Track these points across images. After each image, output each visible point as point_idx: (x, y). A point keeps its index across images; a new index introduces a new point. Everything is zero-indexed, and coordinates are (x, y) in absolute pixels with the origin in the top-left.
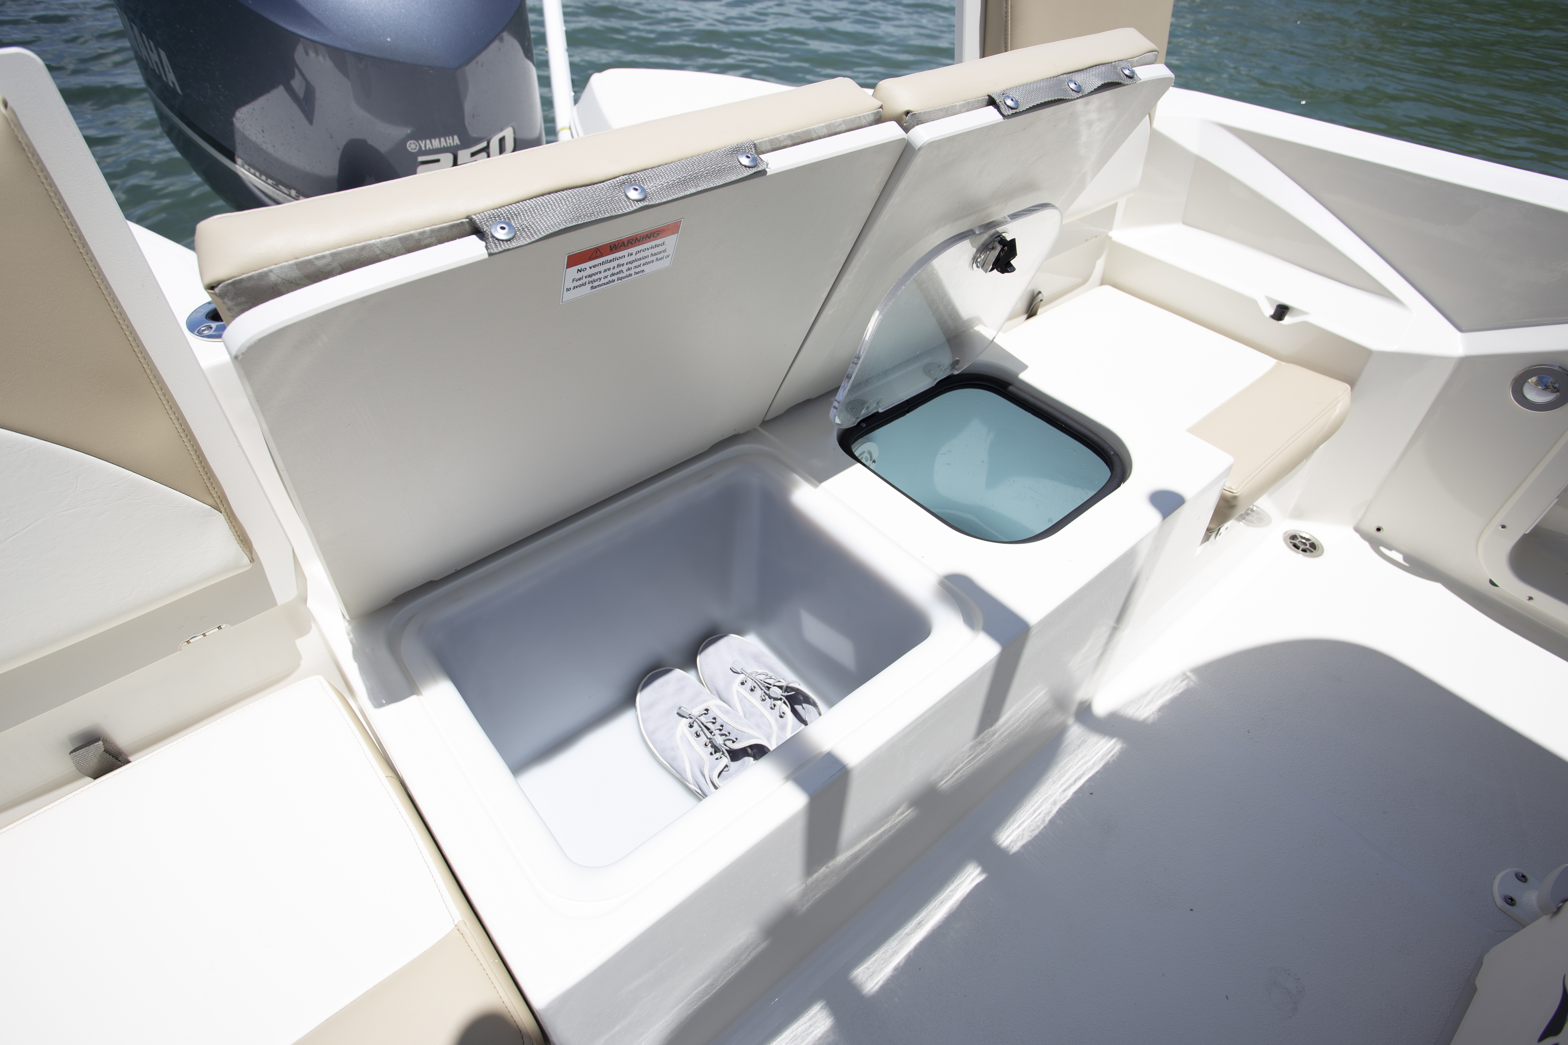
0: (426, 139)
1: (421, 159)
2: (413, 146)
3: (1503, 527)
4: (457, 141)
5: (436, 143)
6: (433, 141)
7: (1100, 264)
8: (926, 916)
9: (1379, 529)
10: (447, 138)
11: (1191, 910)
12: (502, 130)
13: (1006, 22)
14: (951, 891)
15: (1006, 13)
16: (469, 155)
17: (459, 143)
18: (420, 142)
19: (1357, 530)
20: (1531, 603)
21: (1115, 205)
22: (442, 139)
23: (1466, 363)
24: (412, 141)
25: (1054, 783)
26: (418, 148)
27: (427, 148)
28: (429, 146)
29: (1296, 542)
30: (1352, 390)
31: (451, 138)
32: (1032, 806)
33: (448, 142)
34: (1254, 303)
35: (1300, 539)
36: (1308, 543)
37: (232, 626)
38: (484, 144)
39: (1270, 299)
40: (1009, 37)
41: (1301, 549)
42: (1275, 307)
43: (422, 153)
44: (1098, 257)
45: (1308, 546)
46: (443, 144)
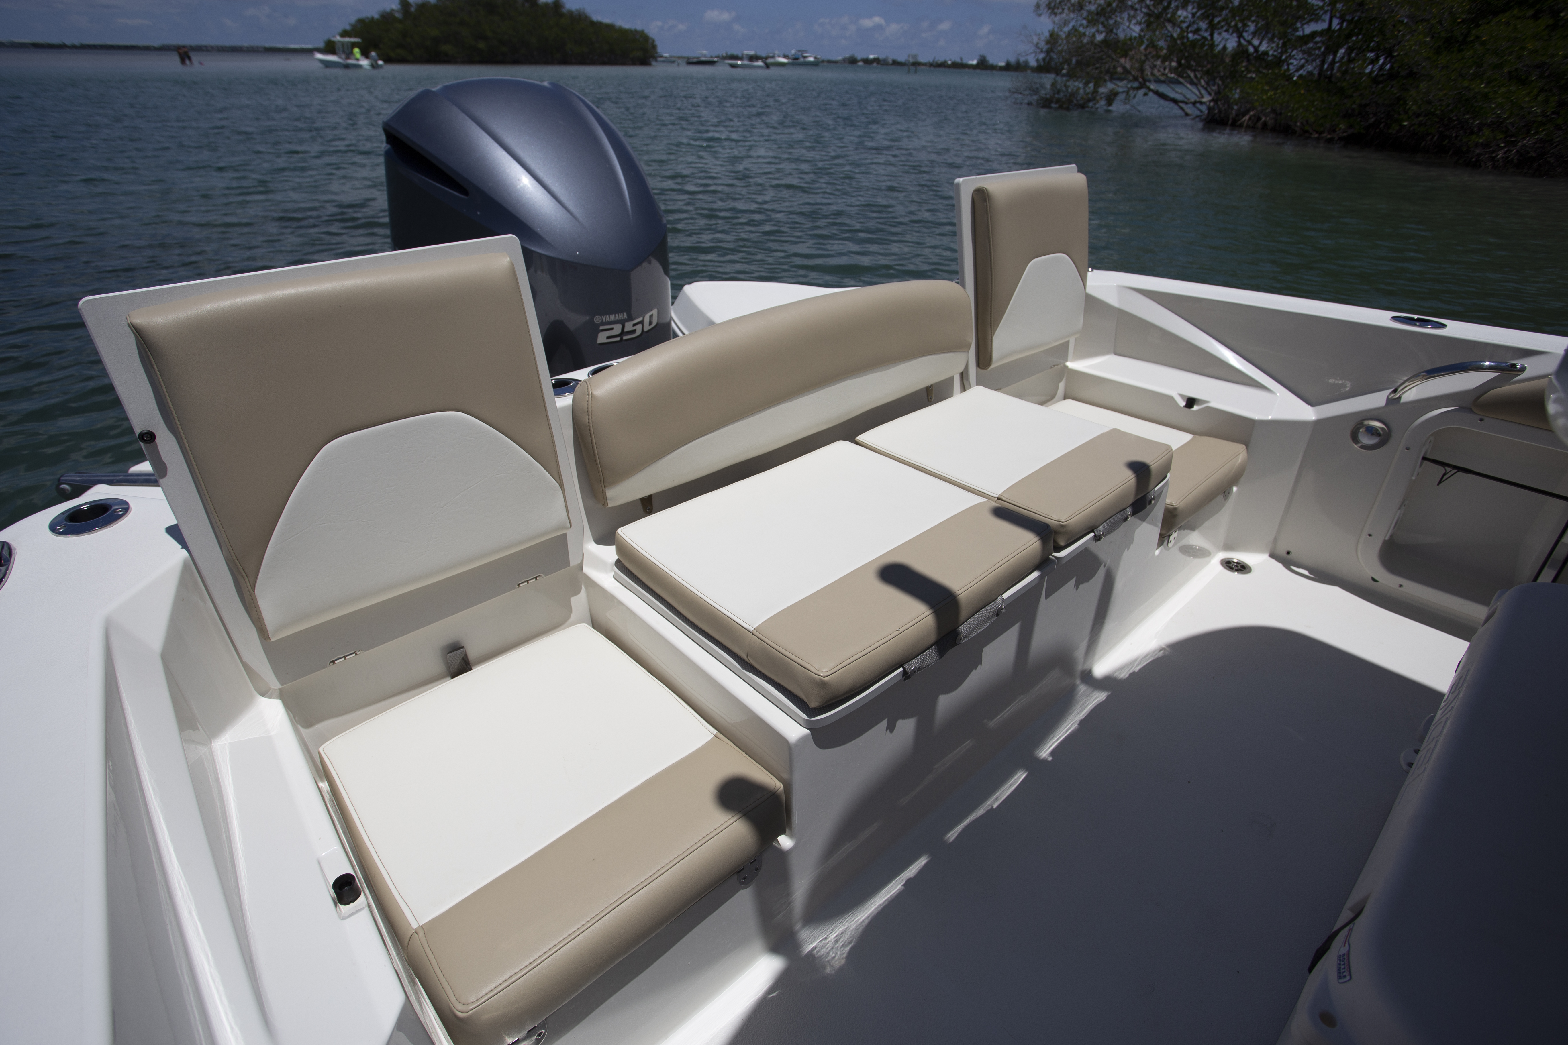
0: (606, 314)
1: (602, 328)
2: (598, 319)
3: (1370, 535)
4: (625, 316)
5: (612, 317)
6: (611, 316)
7: (1062, 386)
8: (1000, 794)
9: (1288, 553)
10: (620, 314)
11: (1189, 782)
12: (651, 310)
13: (988, 225)
14: (1016, 779)
15: (988, 220)
16: (632, 325)
17: (626, 317)
18: (603, 317)
19: (1272, 556)
20: (1401, 589)
21: (1068, 342)
22: (617, 315)
23: (1319, 424)
24: (598, 316)
25: (1078, 713)
26: (601, 321)
27: (607, 321)
28: (608, 319)
29: (1231, 565)
30: (1247, 448)
31: (622, 314)
32: (1065, 728)
33: (620, 316)
34: (1171, 398)
35: (1233, 564)
36: (1239, 565)
37: (545, 576)
38: (641, 319)
39: (1181, 396)
40: (991, 234)
41: (1234, 569)
42: (1186, 400)
43: (603, 324)
44: (1061, 381)
45: (1239, 567)
46: (617, 318)
